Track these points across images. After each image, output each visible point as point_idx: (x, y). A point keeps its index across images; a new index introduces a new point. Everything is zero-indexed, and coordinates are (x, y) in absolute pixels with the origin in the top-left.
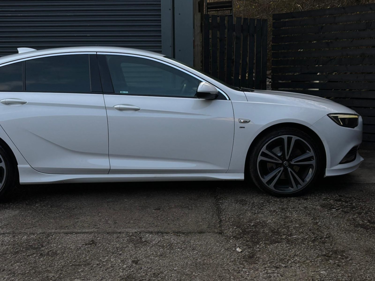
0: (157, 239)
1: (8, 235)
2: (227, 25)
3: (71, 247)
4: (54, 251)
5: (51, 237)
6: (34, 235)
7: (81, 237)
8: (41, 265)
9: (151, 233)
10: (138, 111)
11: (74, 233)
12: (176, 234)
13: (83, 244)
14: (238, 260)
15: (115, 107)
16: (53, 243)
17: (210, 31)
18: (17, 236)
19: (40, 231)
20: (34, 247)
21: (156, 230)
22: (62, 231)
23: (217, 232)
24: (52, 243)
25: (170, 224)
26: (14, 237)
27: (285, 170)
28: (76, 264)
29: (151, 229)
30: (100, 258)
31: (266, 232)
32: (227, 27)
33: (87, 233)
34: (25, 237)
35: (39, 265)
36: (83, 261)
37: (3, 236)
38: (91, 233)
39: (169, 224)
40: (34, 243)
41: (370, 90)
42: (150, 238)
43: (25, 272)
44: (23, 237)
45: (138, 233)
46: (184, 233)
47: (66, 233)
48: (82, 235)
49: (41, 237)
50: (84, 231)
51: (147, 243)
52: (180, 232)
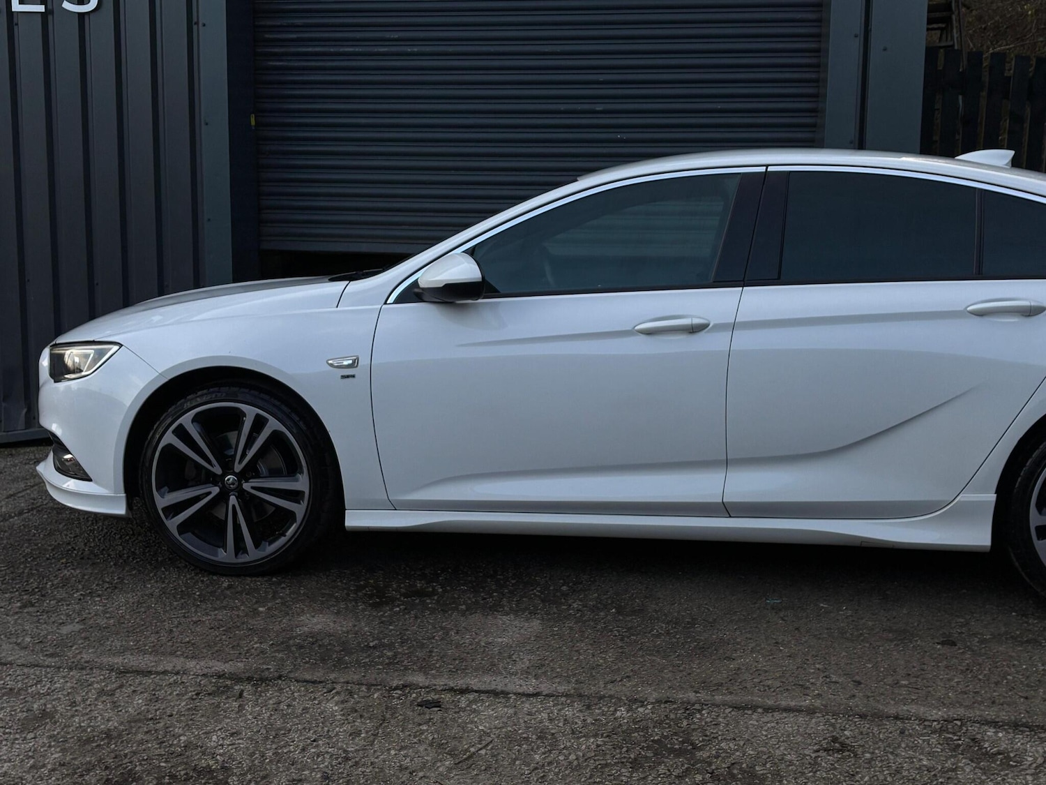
0: (1030, 748)
1: (569, 701)
3: (785, 755)
4: (744, 766)
5: (699, 716)
6: (643, 704)
7: (790, 724)
9: (994, 724)
11: (760, 707)
13: (815, 748)
16: (720, 738)
18: (597, 707)
20: (669, 746)
21: (1004, 716)
22: (718, 697)
24: (717, 738)
25: (1032, 699)
26: (589, 707)
29: (990, 714)
32: (987, 84)
33: (798, 710)
34: (623, 711)
37: (556, 702)
38: (811, 712)
39: (1026, 698)
40: (663, 734)
42: (1007, 744)
44: (616, 710)
47: (736, 707)
48: (791, 717)
49: (672, 716)
50: (784, 703)
51: (1008, 761)
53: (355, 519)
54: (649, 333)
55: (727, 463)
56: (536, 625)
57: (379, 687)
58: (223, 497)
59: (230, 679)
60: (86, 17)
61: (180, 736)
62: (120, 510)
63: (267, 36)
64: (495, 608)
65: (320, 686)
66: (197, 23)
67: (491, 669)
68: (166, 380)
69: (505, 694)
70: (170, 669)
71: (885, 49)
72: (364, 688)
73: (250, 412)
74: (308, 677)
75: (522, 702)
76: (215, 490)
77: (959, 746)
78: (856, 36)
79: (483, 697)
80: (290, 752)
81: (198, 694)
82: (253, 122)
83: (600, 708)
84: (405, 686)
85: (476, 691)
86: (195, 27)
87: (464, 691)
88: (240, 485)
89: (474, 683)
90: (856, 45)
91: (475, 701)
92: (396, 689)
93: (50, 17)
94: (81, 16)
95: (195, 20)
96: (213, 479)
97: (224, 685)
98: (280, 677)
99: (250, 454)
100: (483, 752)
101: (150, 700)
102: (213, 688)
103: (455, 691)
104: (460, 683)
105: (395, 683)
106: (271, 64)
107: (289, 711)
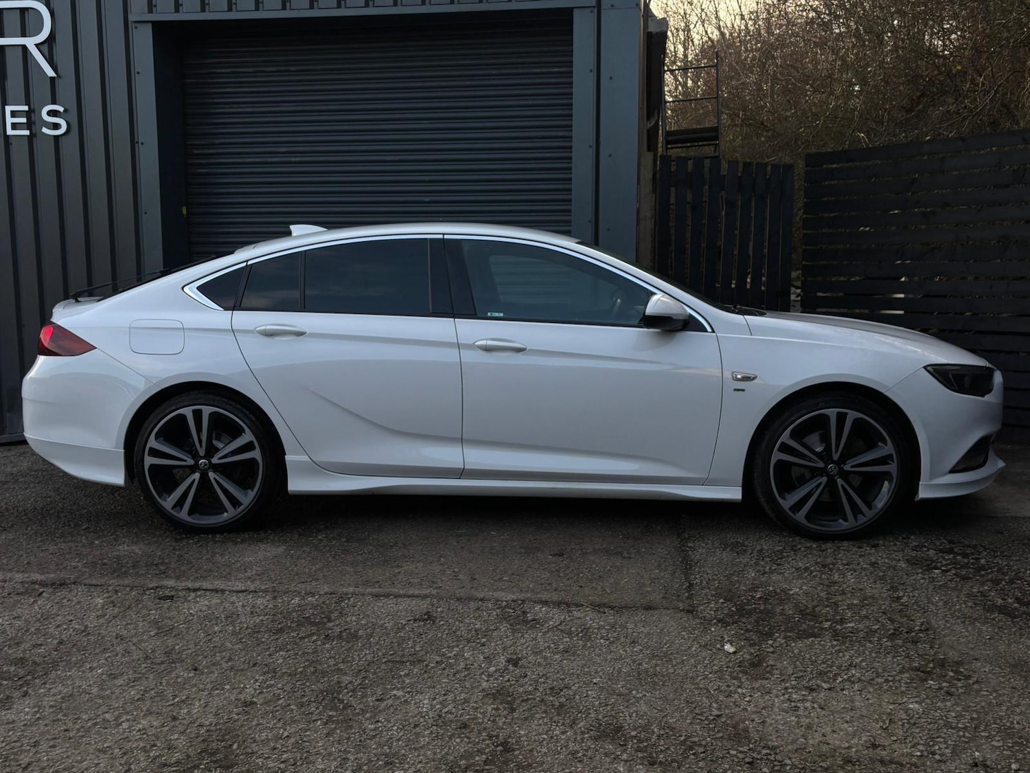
0: (557, 616)
1: (264, 595)
2: (707, 176)
3: (385, 623)
4: (353, 630)
5: (346, 601)
6: (313, 595)
7: (404, 604)
8: (326, 659)
9: (545, 603)
10: (521, 353)
11: (393, 595)
12: (597, 608)
13: (409, 619)
14: (727, 671)
15: (476, 344)
16: (349, 614)
17: (673, 190)
19: (326, 589)
20: (312, 620)
21: (555, 598)
22: (369, 590)
23: (683, 609)
25: (584, 587)
26: (275, 598)
27: (831, 483)
28: (395, 659)
30: (443, 650)
31: (787, 614)
32: (708, 180)
33: (417, 596)
34: (297, 600)
35: (323, 657)
36: (410, 655)
37: (255, 595)
38: (425, 597)
39: (581, 587)
40: (313, 613)
41: (1021, 315)
42: (543, 615)
43: (296, 670)
44: (292, 599)
45: (520, 602)
46: (612, 608)
47: (377, 596)
48: (408, 601)
49: (328, 602)
50: (411, 592)
51: (535, 623)
52: (605, 605)
56: (281, 549)
57: (139, 588)
59: (40, 584)
60: (60, 138)
63: (195, 152)
64: (261, 541)
65: (99, 588)
66: (137, 143)
67: (227, 577)
69: (223, 591)
71: (610, 156)
72: (128, 589)
74: (94, 582)
75: (232, 596)
77: (510, 616)
79: (208, 593)
80: (48, 628)
81: (9, 594)
82: (184, 211)
83: (282, 598)
84: (157, 587)
85: (204, 590)
86: (137, 145)
87: (195, 590)
89: (206, 585)
90: (590, 153)
91: (200, 596)
92: (151, 589)
93: (33, 139)
94: (56, 137)
95: (136, 140)
97: (32, 590)
98: (74, 583)
100: (181, 626)
102: (24, 590)
103: (191, 590)
104: (197, 585)
105: (151, 586)
106: (199, 171)
107: (67, 604)
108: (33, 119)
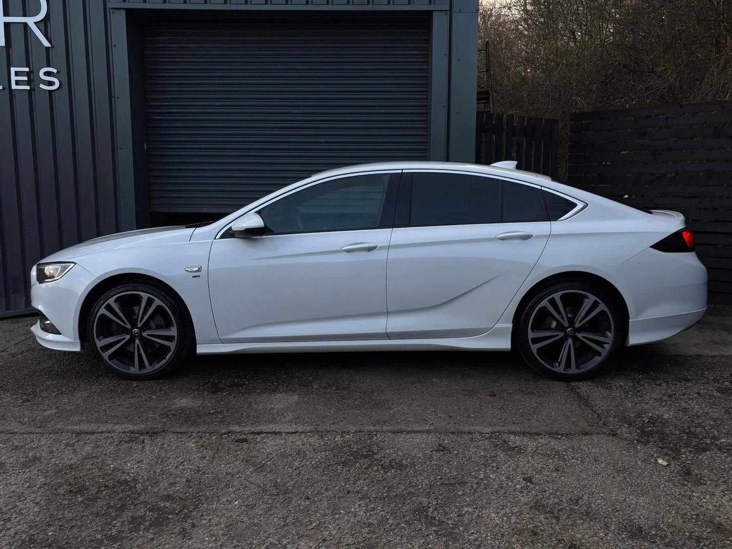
0: (530, 443)
1: (312, 435)
2: (505, 127)
3: (417, 454)
4: (397, 461)
5: (376, 438)
6: (348, 433)
7: (419, 439)
8: (396, 485)
9: (514, 433)
11: (405, 431)
12: (552, 436)
13: (431, 450)
14: (675, 479)
19: (353, 429)
20: (361, 453)
21: (518, 429)
22: (385, 428)
23: (609, 434)
24: (384, 448)
25: (531, 420)
26: (322, 437)
28: (444, 483)
30: (473, 474)
32: (505, 129)
33: (422, 432)
34: (338, 438)
35: (394, 484)
36: (453, 479)
37: (305, 435)
38: (429, 432)
39: (528, 420)
40: (358, 448)
42: (520, 443)
43: (382, 495)
44: (335, 437)
45: (498, 434)
46: (562, 435)
47: (394, 432)
48: (419, 435)
49: (363, 439)
50: (416, 429)
51: (521, 450)
52: (556, 433)
53: (201, 349)
54: (348, 251)
55: (388, 313)
56: (296, 397)
57: (215, 434)
58: (132, 340)
59: (137, 433)
60: (53, 93)
61: (110, 465)
62: (77, 348)
63: (152, 104)
65: (185, 435)
66: (114, 97)
67: (273, 421)
68: (100, 281)
69: (280, 433)
70: (105, 430)
71: (458, 113)
72: (207, 435)
73: (145, 296)
74: (178, 430)
75: (289, 437)
76: (128, 337)
77: (498, 444)
78: (444, 107)
79: (269, 435)
80: (169, 469)
81: (120, 442)
82: (145, 147)
83: (327, 437)
84: (229, 432)
85: (265, 433)
86: (113, 99)
87: (259, 433)
88: (141, 334)
89: (264, 428)
90: (444, 111)
91: (265, 438)
92: (224, 434)
93: (33, 92)
94: (50, 92)
95: (113, 95)
96: (127, 331)
97: (134, 437)
98: (164, 431)
99: (146, 317)
100: (269, 463)
101: (94, 447)
102: (129, 439)
103: (255, 433)
104: (257, 429)
105: (224, 431)
106: (154, 117)
107: (169, 448)
108: (32, 77)
